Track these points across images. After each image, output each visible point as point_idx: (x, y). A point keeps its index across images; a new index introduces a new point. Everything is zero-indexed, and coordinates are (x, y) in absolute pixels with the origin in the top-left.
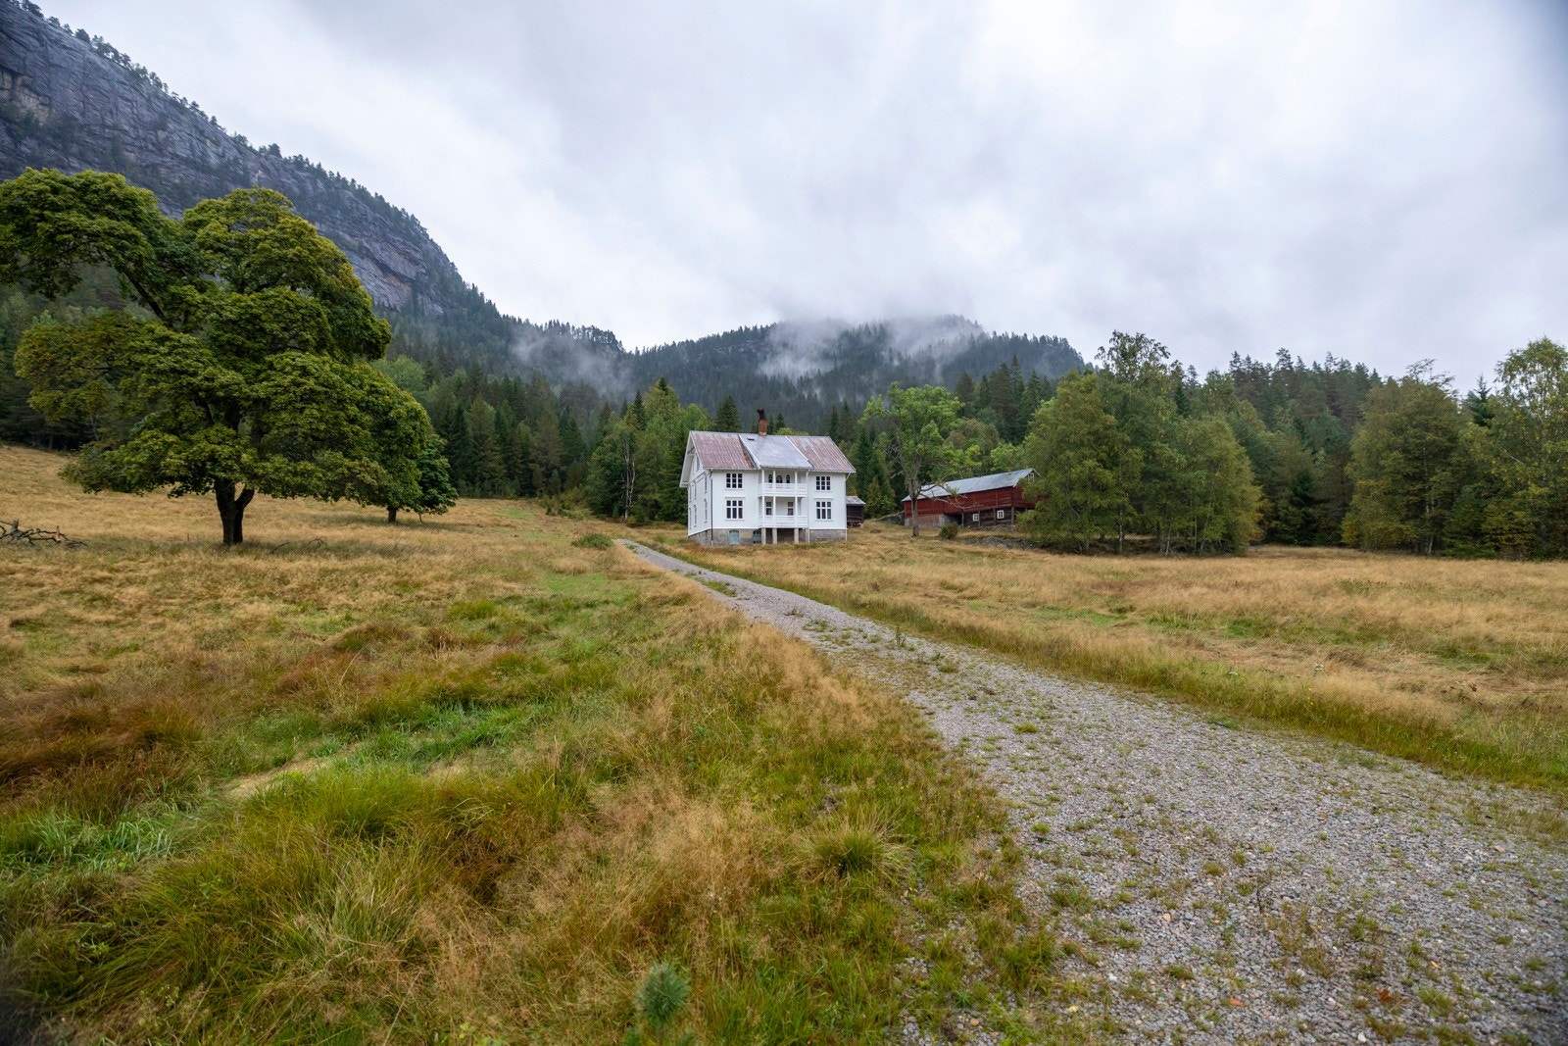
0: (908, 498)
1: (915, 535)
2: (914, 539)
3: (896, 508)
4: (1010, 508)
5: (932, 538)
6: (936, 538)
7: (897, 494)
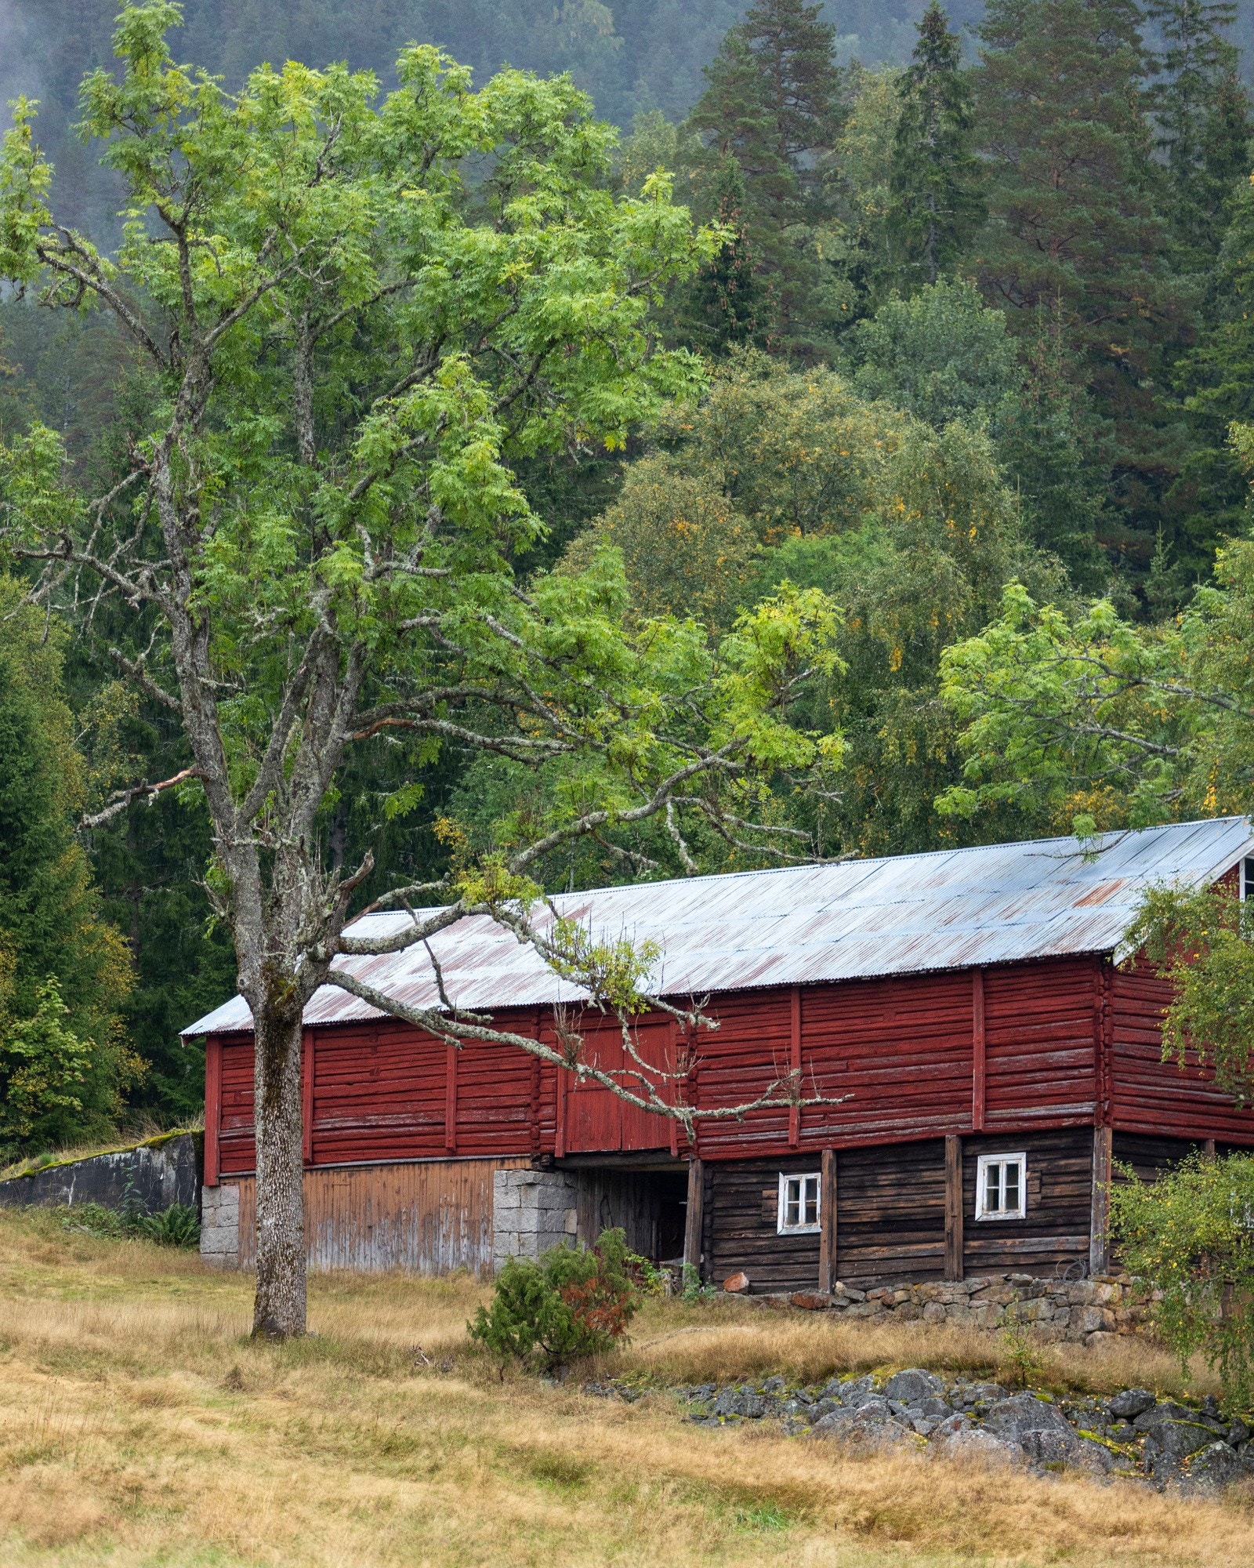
0: (234, 1014)
1: (266, 1329)
2: (258, 1362)
3: (140, 1098)
4: (1079, 1137)
5: (413, 1359)
6: (446, 1359)
7: (149, 971)
